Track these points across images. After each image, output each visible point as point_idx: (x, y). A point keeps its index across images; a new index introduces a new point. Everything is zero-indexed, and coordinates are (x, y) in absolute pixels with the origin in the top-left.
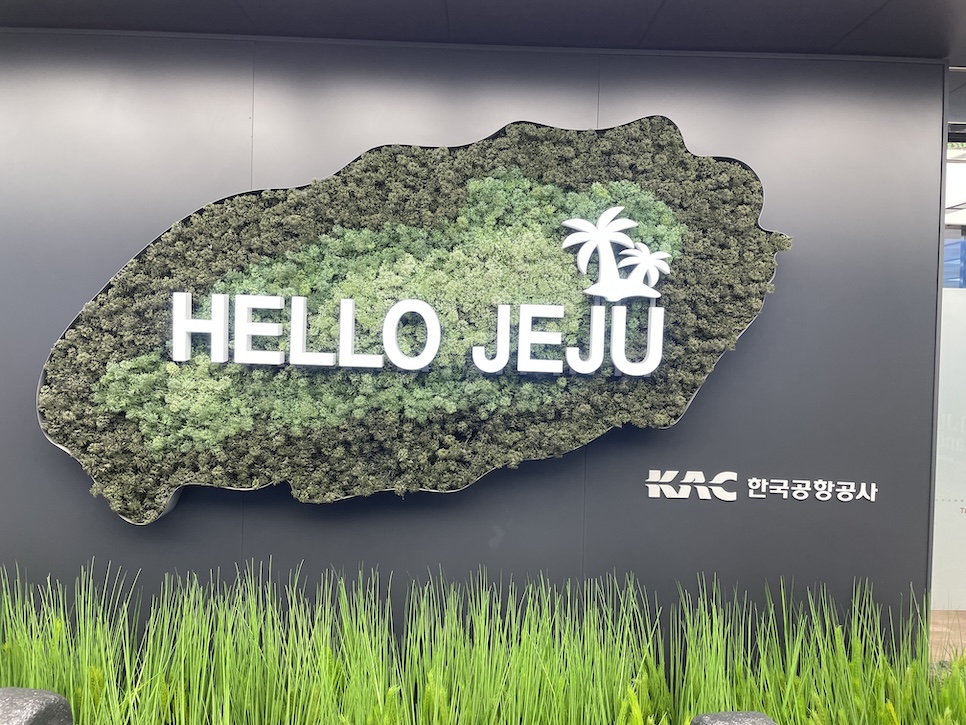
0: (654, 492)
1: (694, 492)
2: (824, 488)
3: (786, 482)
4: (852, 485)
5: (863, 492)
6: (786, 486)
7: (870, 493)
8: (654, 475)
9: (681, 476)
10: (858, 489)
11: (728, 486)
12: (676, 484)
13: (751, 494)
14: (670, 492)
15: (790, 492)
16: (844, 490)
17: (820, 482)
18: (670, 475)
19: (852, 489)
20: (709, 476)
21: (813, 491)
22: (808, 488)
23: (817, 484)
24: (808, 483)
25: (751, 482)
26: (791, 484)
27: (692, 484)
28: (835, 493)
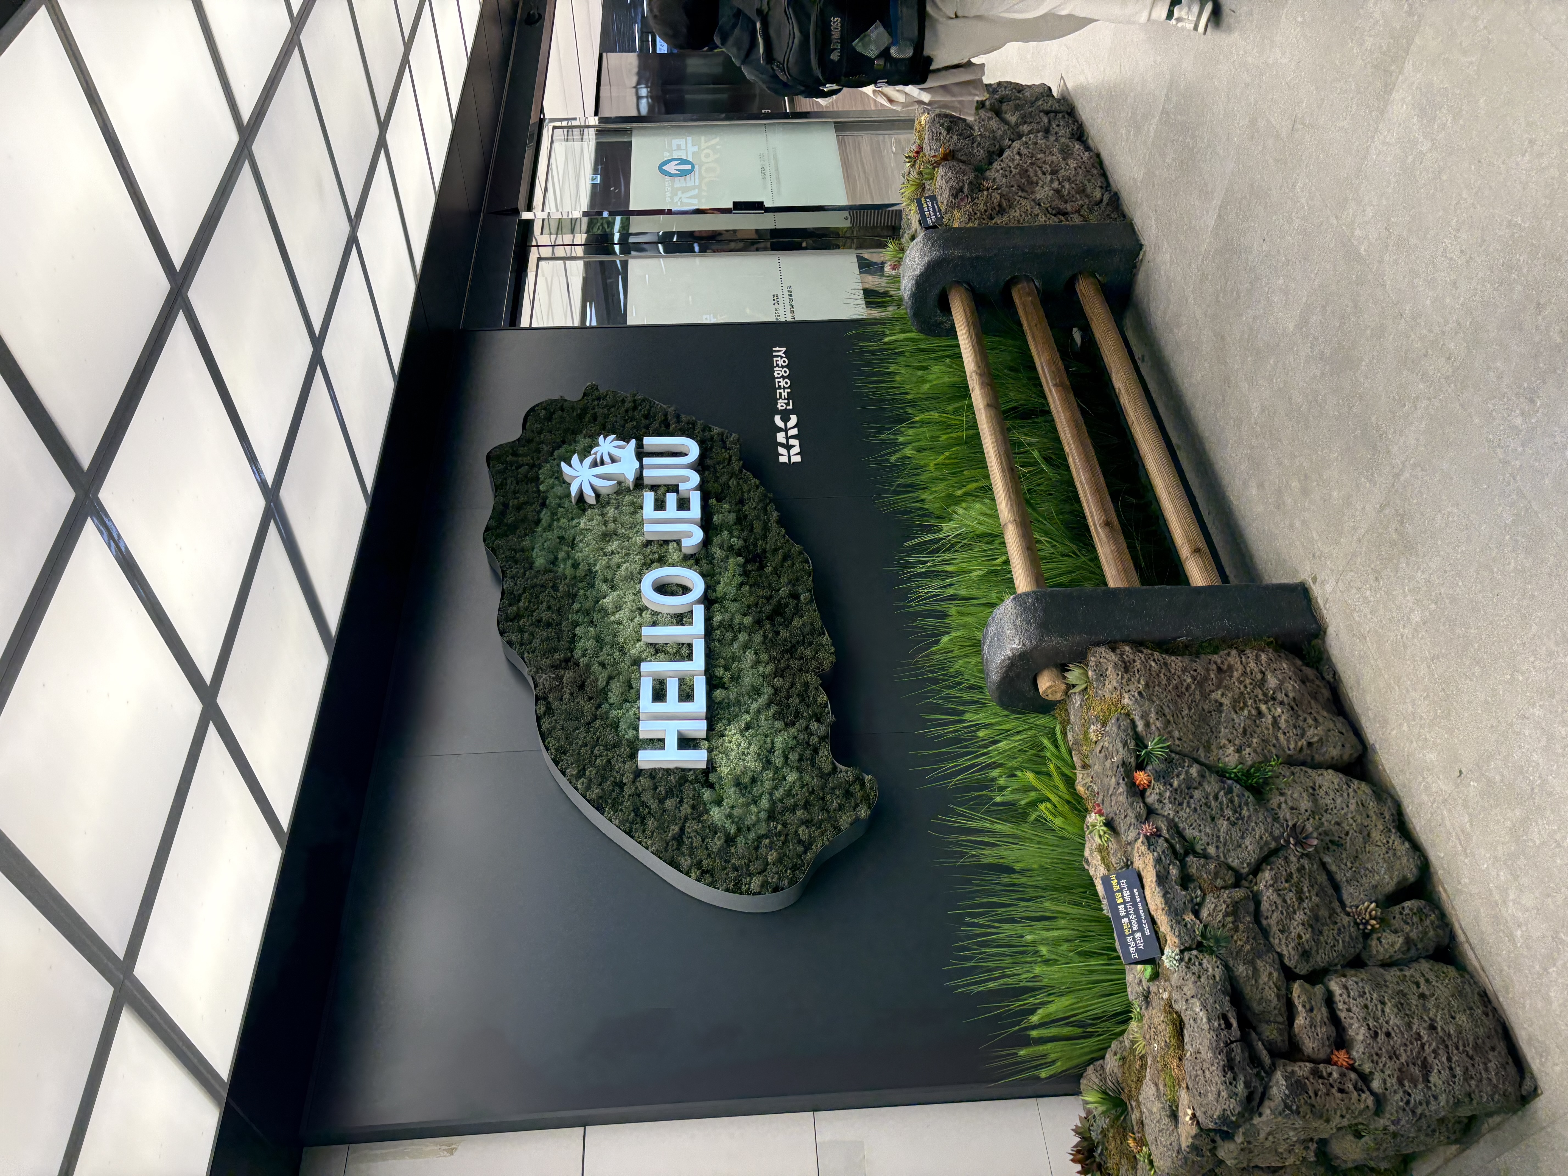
0: (798, 459)
1: (793, 437)
2: (778, 372)
3: (778, 391)
4: (775, 359)
5: (781, 354)
6: (782, 391)
7: (780, 351)
8: (783, 459)
9: (782, 445)
10: (778, 356)
11: (786, 419)
12: (788, 447)
13: (791, 407)
14: (796, 449)
15: (784, 388)
16: (780, 362)
17: (775, 374)
18: (781, 450)
19: (779, 359)
20: (780, 430)
21: (783, 377)
22: (781, 380)
23: (776, 375)
24: (777, 380)
25: (780, 408)
26: (780, 387)
27: (787, 438)
28: (783, 367)
